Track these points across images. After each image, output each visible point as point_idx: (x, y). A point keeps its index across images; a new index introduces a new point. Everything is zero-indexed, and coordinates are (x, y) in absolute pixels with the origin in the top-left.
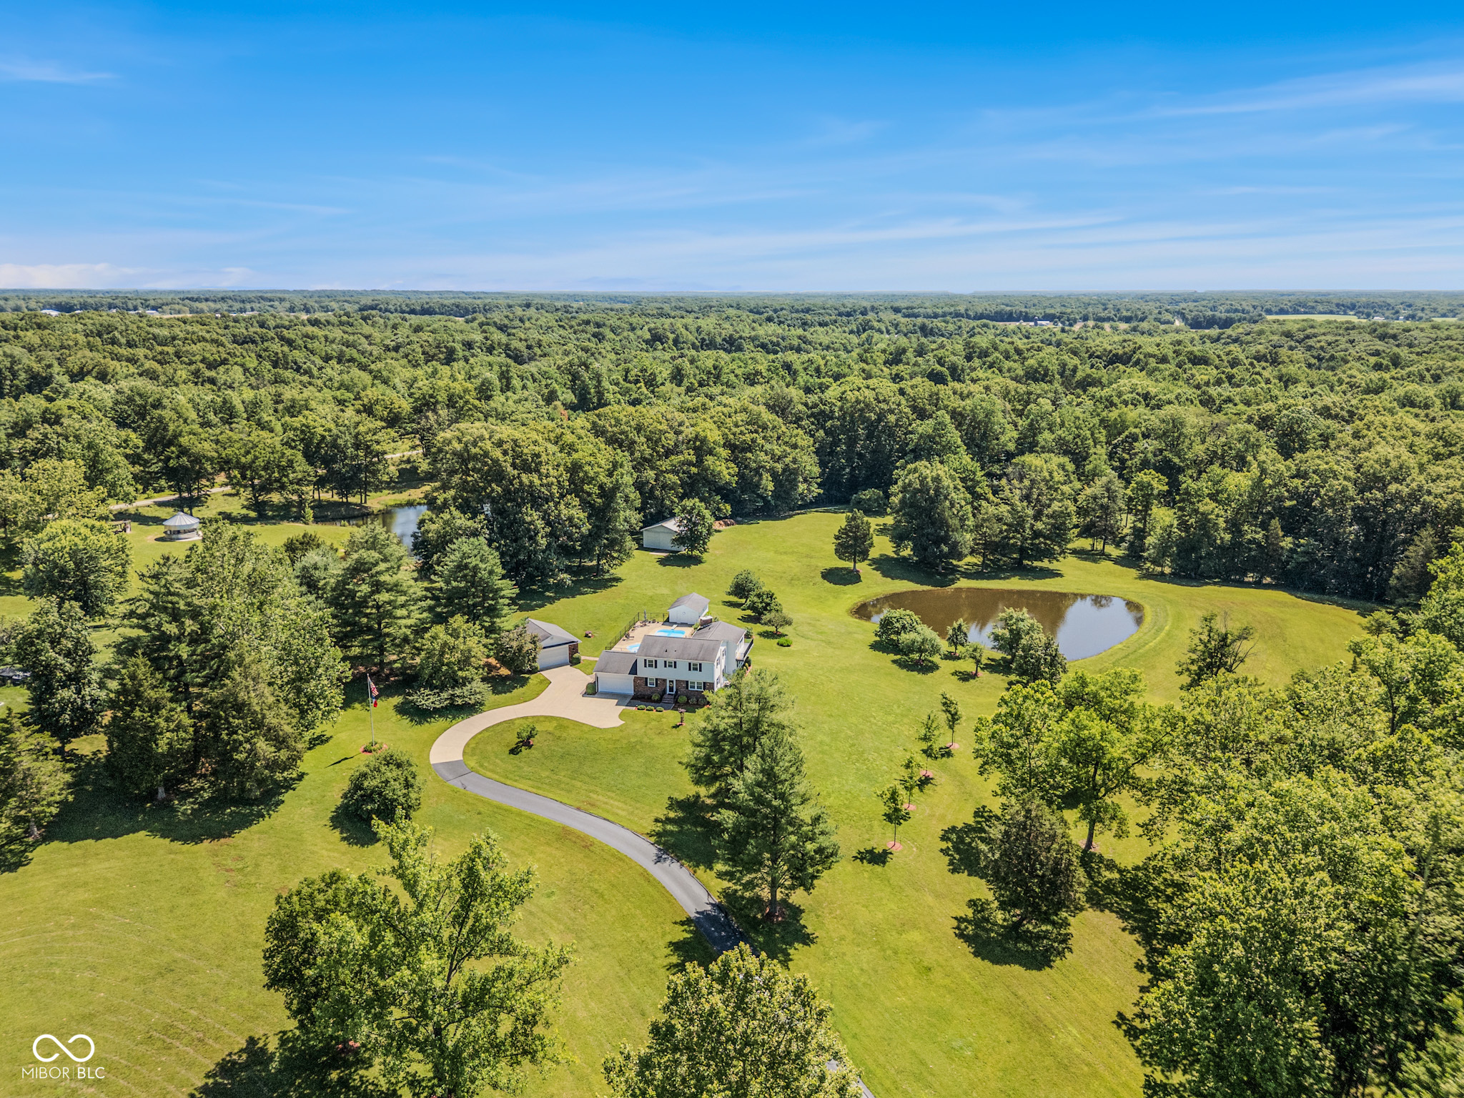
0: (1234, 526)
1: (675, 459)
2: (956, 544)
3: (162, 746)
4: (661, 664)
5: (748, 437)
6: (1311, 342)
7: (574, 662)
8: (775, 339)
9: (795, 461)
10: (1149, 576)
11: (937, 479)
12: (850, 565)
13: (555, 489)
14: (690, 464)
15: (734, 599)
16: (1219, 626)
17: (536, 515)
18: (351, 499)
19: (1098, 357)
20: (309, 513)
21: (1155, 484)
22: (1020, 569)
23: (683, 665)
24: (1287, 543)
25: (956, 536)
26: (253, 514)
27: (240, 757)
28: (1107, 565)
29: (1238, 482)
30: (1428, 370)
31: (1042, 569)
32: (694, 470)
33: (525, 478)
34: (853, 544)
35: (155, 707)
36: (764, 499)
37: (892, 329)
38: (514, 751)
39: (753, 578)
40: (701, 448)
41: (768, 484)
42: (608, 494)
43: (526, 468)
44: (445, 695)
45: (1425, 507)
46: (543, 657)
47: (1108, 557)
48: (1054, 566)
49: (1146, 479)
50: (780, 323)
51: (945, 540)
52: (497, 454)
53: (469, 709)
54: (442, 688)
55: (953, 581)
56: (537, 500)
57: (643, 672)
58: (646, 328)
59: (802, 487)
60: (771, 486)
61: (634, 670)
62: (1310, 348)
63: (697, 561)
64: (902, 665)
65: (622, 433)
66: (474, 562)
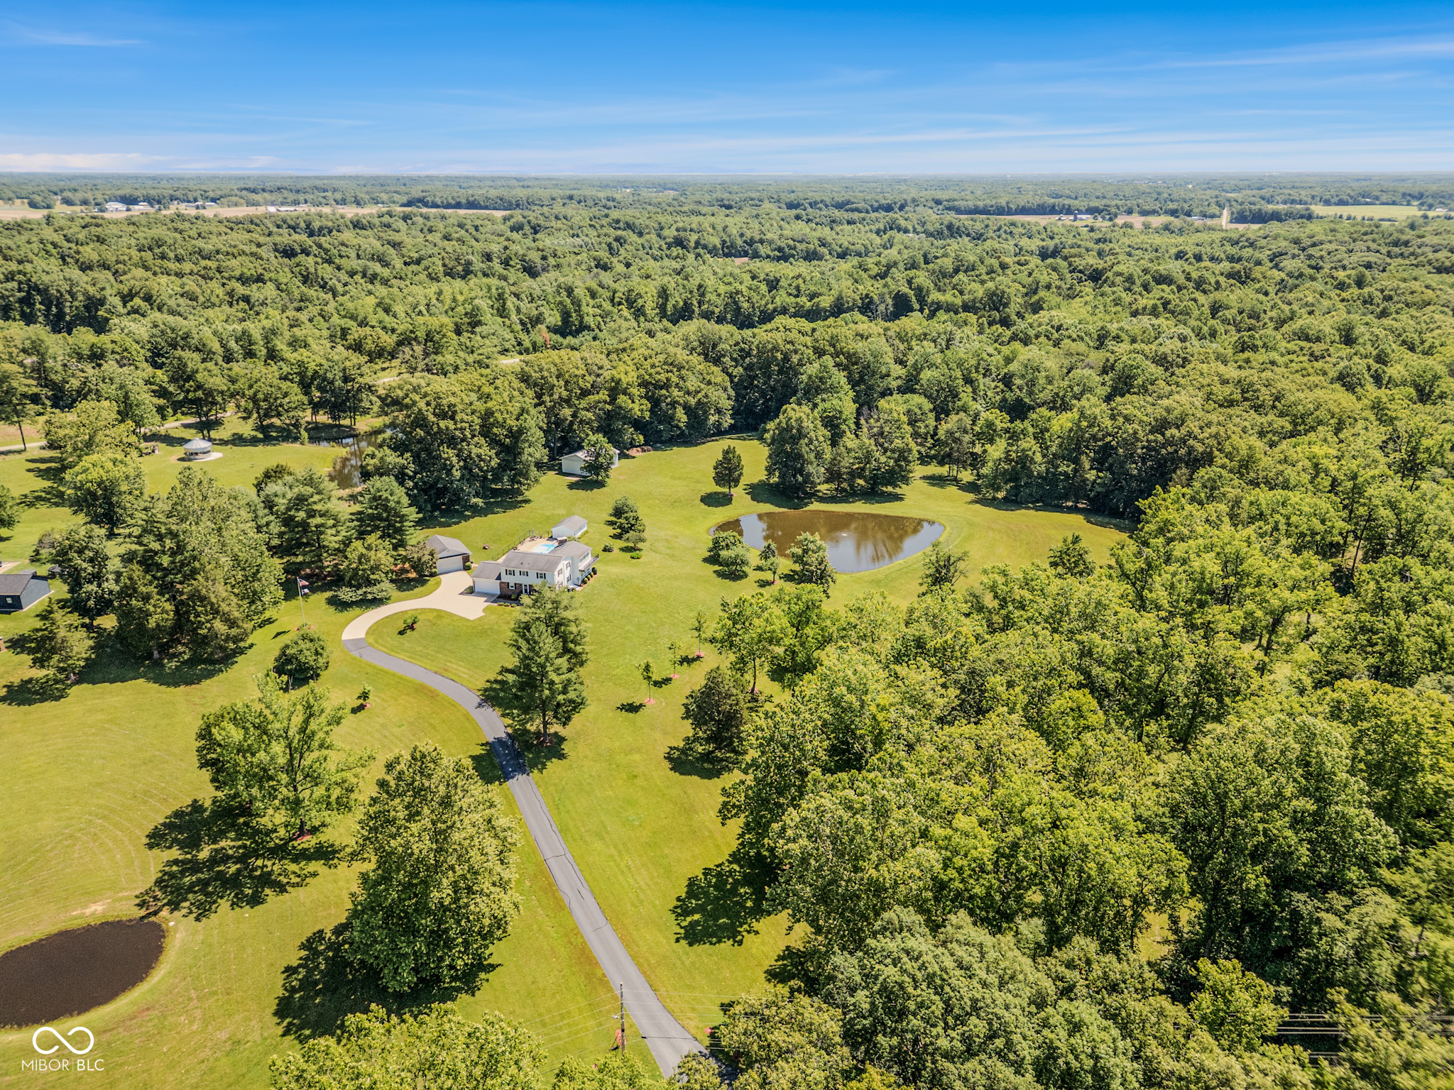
0: (1052, 462)
1: (592, 398)
2: (809, 475)
3: (152, 623)
4: (517, 573)
5: (663, 377)
6: (1311, 251)
7: (467, 568)
8: (791, 243)
9: (706, 396)
10: (984, 502)
11: (799, 420)
12: (726, 490)
13: (467, 433)
14: (605, 402)
15: (613, 519)
16: (944, 551)
17: (451, 453)
18: (342, 422)
19: (1080, 272)
20: (305, 435)
21: (997, 422)
22: (872, 494)
23: (532, 574)
24: (1091, 475)
25: (810, 469)
26: (261, 436)
27: (203, 632)
28: (952, 490)
29: (1062, 423)
30: (1382, 291)
31: (890, 494)
32: (609, 407)
33: (443, 424)
34: (727, 472)
35: (146, 598)
36: (679, 428)
37: (919, 229)
38: (401, 633)
39: (629, 503)
40: (616, 389)
41: (682, 418)
42: (517, 435)
43: (443, 415)
44: (360, 592)
45: (1191, 450)
46: (441, 565)
47: (955, 481)
48: (898, 490)
49: (991, 417)
50: (809, 220)
51: (801, 471)
52: (422, 404)
53: (377, 602)
54: (359, 587)
55: (806, 505)
56: (452, 442)
57: (505, 578)
58: (674, 227)
59: (713, 419)
60: (684, 418)
61: (499, 578)
62: (1310, 257)
63: (600, 484)
64: (719, 574)
65: (543, 378)
66: (385, 495)
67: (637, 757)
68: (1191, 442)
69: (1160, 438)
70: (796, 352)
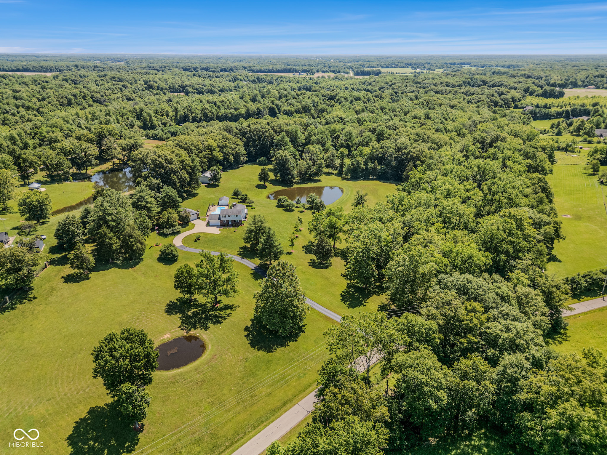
0: (366, 163)
1: (204, 153)
2: (293, 175)
4: (227, 216)
5: (224, 143)
6: (393, 86)
7: (199, 218)
8: (201, 86)
9: (239, 150)
10: (345, 179)
11: (286, 156)
12: (263, 183)
13: (179, 169)
14: (209, 154)
15: (234, 197)
16: (361, 194)
17: (175, 177)
19: (325, 96)
20: (71, 178)
21: (345, 152)
22: (311, 180)
23: (233, 216)
24: (379, 167)
25: (292, 173)
26: (48, 180)
28: (333, 177)
29: (367, 150)
30: (425, 100)
31: (316, 180)
32: (210, 156)
33: (170, 166)
34: (263, 177)
36: (230, 163)
37: (246, 79)
38: (196, 241)
39: (239, 190)
40: (210, 148)
41: (231, 158)
42: (193, 169)
43: (169, 163)
44: (171, 230)
45: (412, 156)
46: (192, 217)
47: (333, 174)
48: (319, 178)
49: (342, 151)
50: (200, 76)
51: (290, 174)
53: (178, 233)
54: (170, 228)
55: (293, 186)
56: (175, 172)
57: (222, 219)
59: (242, 158)
60: (233, 159)
61: (219, 218)
62: (393, 89)
63: (218, 186)
64: (285, 210)
65: (188, 147)
67: (301, 267)
68: (411, 154)
69: (400, 153)
70: (266, 131)
